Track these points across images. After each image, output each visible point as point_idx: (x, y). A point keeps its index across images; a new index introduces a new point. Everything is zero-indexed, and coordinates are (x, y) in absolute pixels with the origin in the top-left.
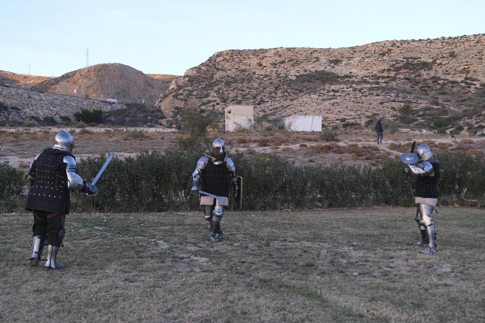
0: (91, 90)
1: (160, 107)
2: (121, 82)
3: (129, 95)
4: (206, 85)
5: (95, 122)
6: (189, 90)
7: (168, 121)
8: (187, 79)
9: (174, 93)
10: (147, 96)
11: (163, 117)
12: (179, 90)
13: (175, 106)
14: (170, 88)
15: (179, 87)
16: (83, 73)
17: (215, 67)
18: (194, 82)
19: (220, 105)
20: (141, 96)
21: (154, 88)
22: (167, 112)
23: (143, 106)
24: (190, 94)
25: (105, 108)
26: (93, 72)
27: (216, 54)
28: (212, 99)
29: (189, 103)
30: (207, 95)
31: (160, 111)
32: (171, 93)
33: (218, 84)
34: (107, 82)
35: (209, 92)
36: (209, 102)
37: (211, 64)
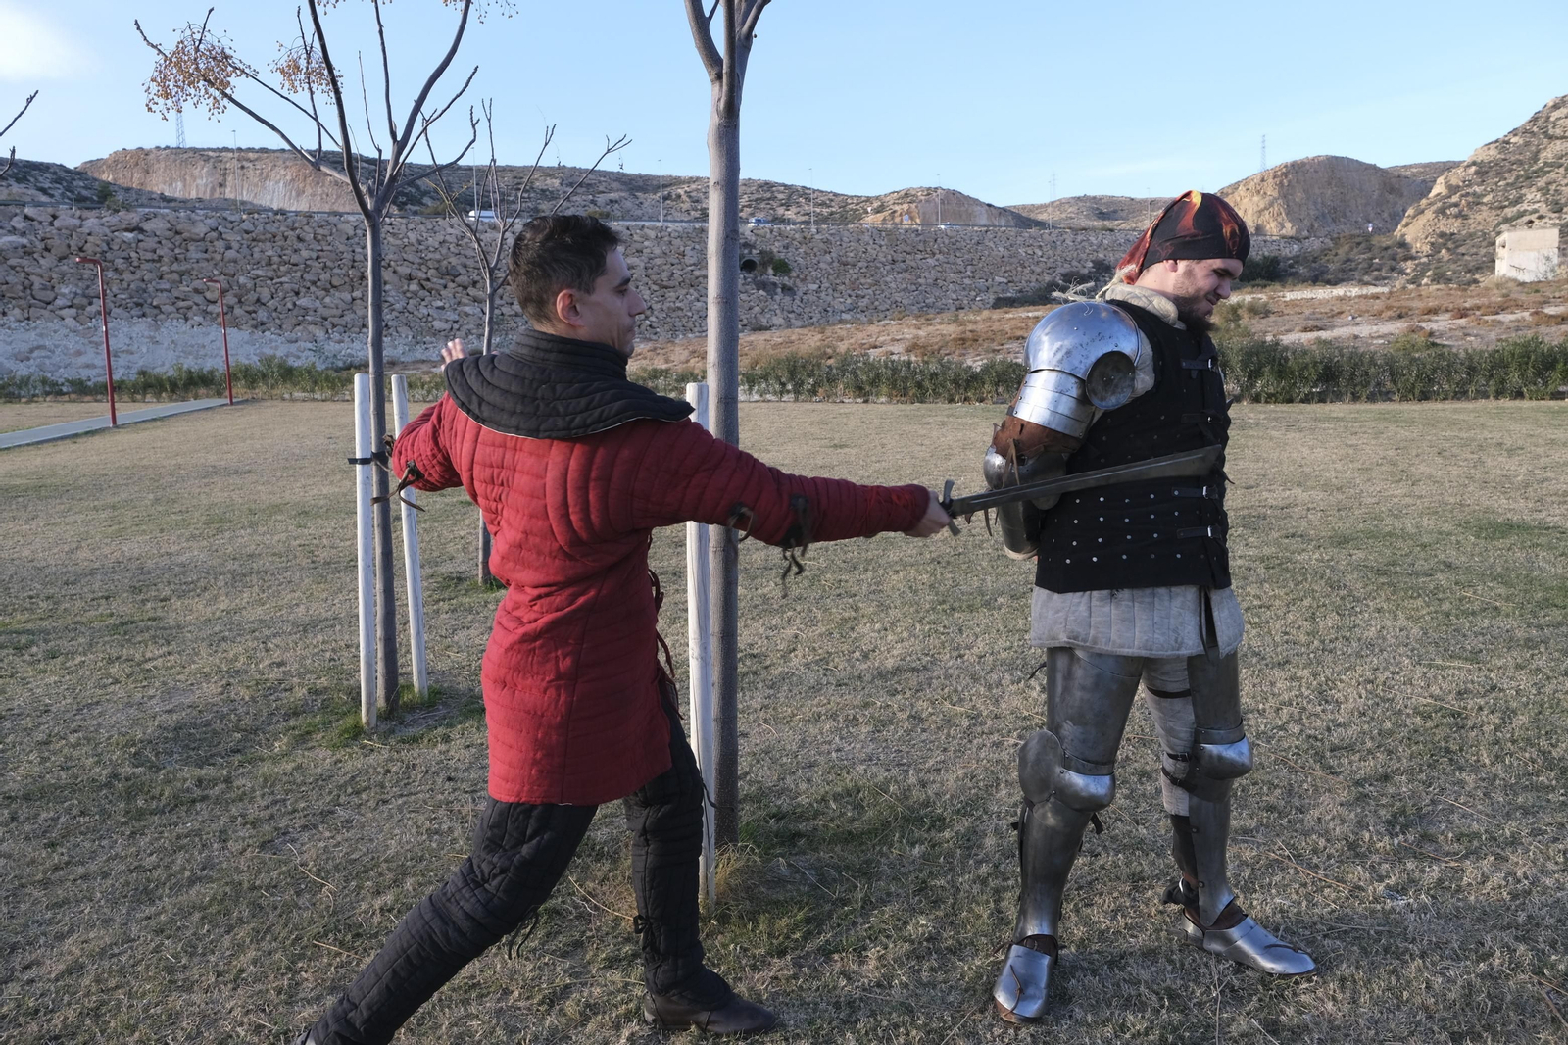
0: (1267, 216)
1: (1403, 236)
2: (1329, 192)
3: (1345, 216)
4: (1518, 177)
5: (1263, 278)
6: (1474, 194)
7: (1420, 263)
8: (1473, 168)
9: (1439, 204)
10: (1385, 215)
11: (1406, 258)
12: (1450, 197)
13: (1437, 231)
14: (1431, 195)
15: (1453, 190)
16: (1251, 186)
17: (1546, 134)
18: (1490, 174)
19: (1547, 220)
20: (1372, 215)
21: (1402, 195)
22: (1418, 245)
23: (1368, 237)
24: (1476, 202)
25: (1287, 250)
26: (1271, 181)
27: (1551, 104)
28: (1529, 208)
29: (1471, 221)
30: (1518, 200)
31: (1403, 245)
32: (1431, 204)
33: (1549, 172)
34: (1299, 196)
35: (1523, 192)
36: (1521, 214)
37: (1535, 129)
